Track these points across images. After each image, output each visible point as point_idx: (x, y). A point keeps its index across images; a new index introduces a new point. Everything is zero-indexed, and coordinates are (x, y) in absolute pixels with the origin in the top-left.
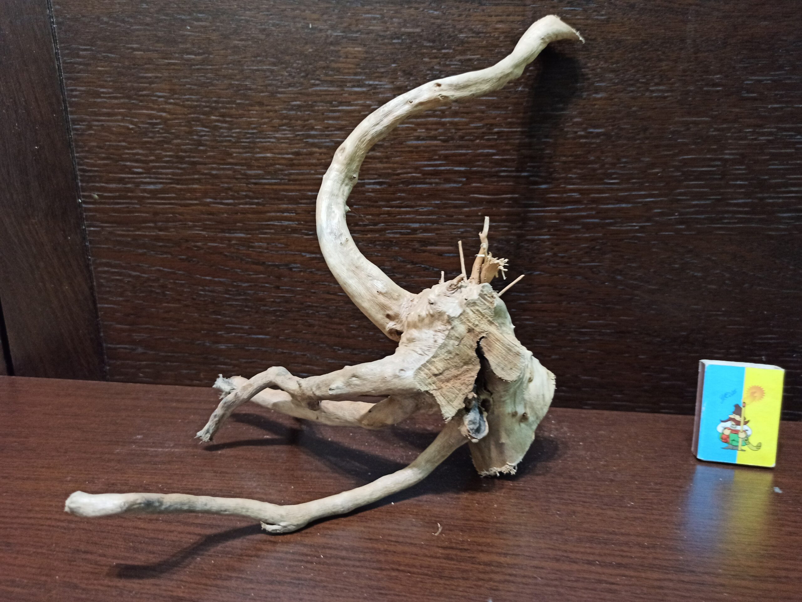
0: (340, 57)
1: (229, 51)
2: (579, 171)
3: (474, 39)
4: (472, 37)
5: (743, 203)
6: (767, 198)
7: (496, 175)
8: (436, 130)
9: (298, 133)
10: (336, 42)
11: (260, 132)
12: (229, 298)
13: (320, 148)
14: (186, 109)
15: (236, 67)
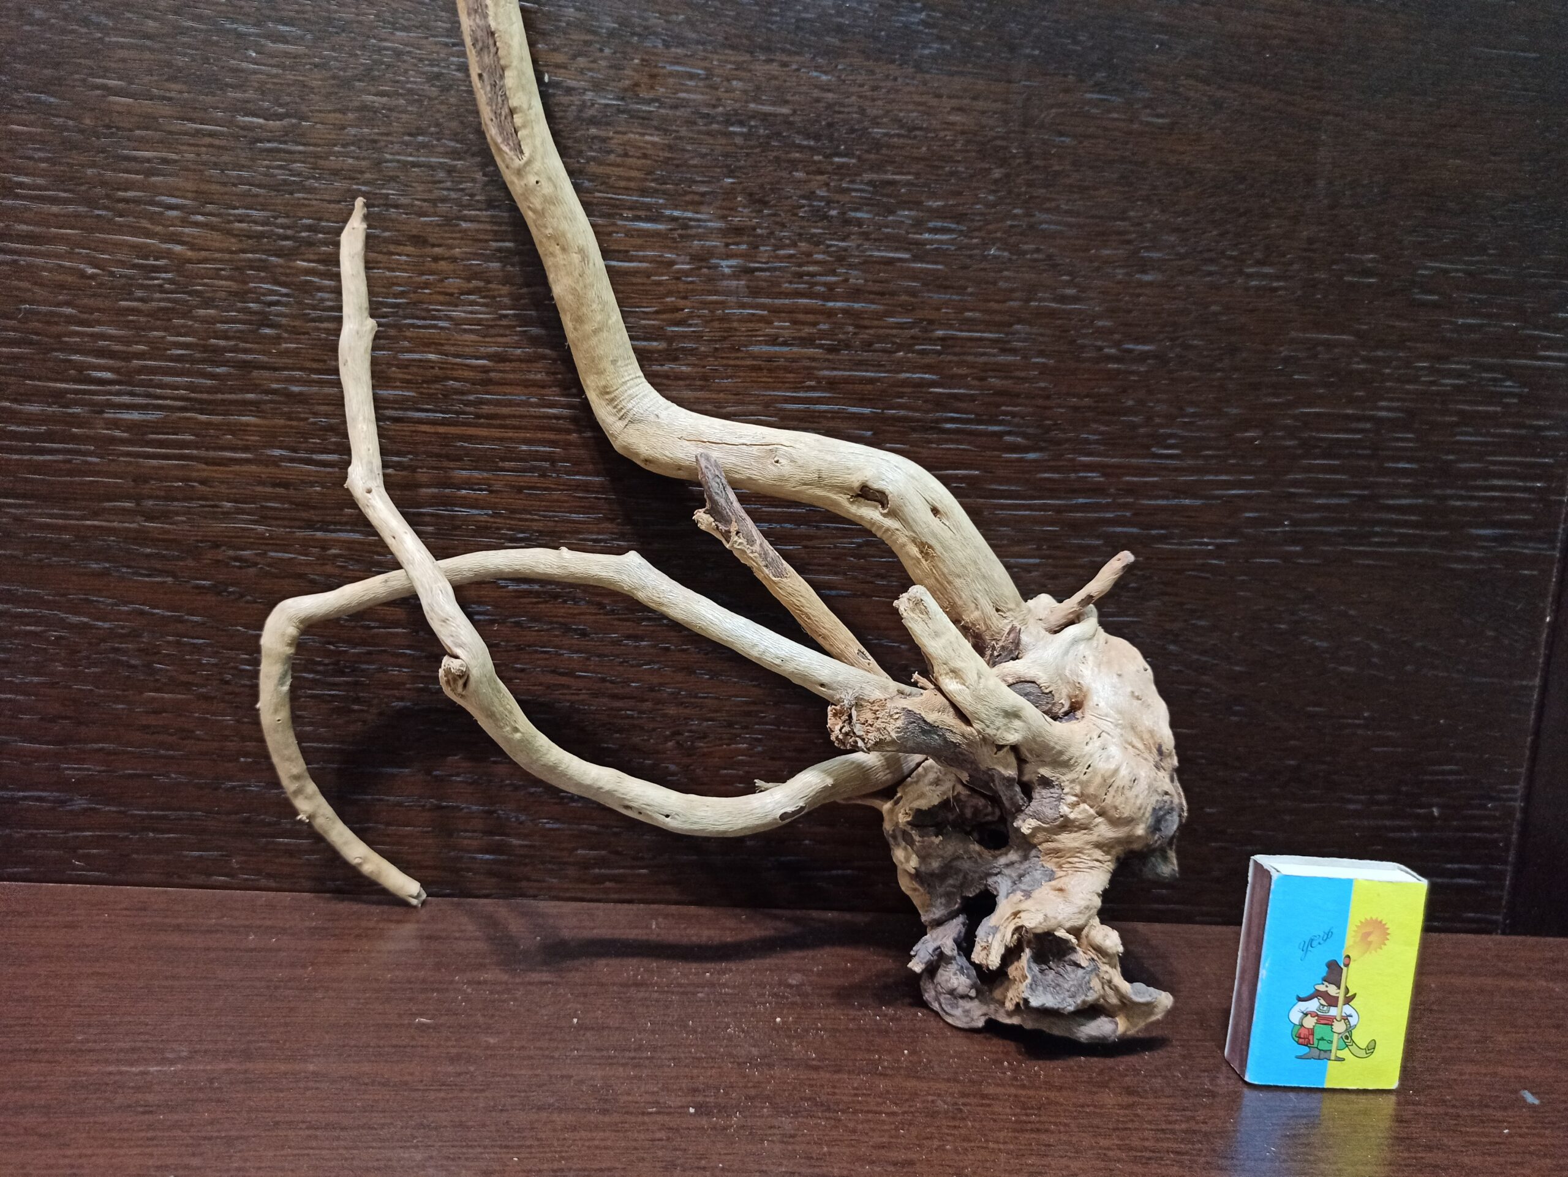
0: (610, 152)
1: (350, 116)
2: (1103, 428)
3: (902, 140)
4: (899, 136)
5: (1410, 506)
6: (1451, 497)
7: (934, 427)
8: (814, 324)
9: (504, 312)
10: (604, 120)
11: (415, 304)
12: (313, 680)
14: (233, 240)
15: (364, 154)
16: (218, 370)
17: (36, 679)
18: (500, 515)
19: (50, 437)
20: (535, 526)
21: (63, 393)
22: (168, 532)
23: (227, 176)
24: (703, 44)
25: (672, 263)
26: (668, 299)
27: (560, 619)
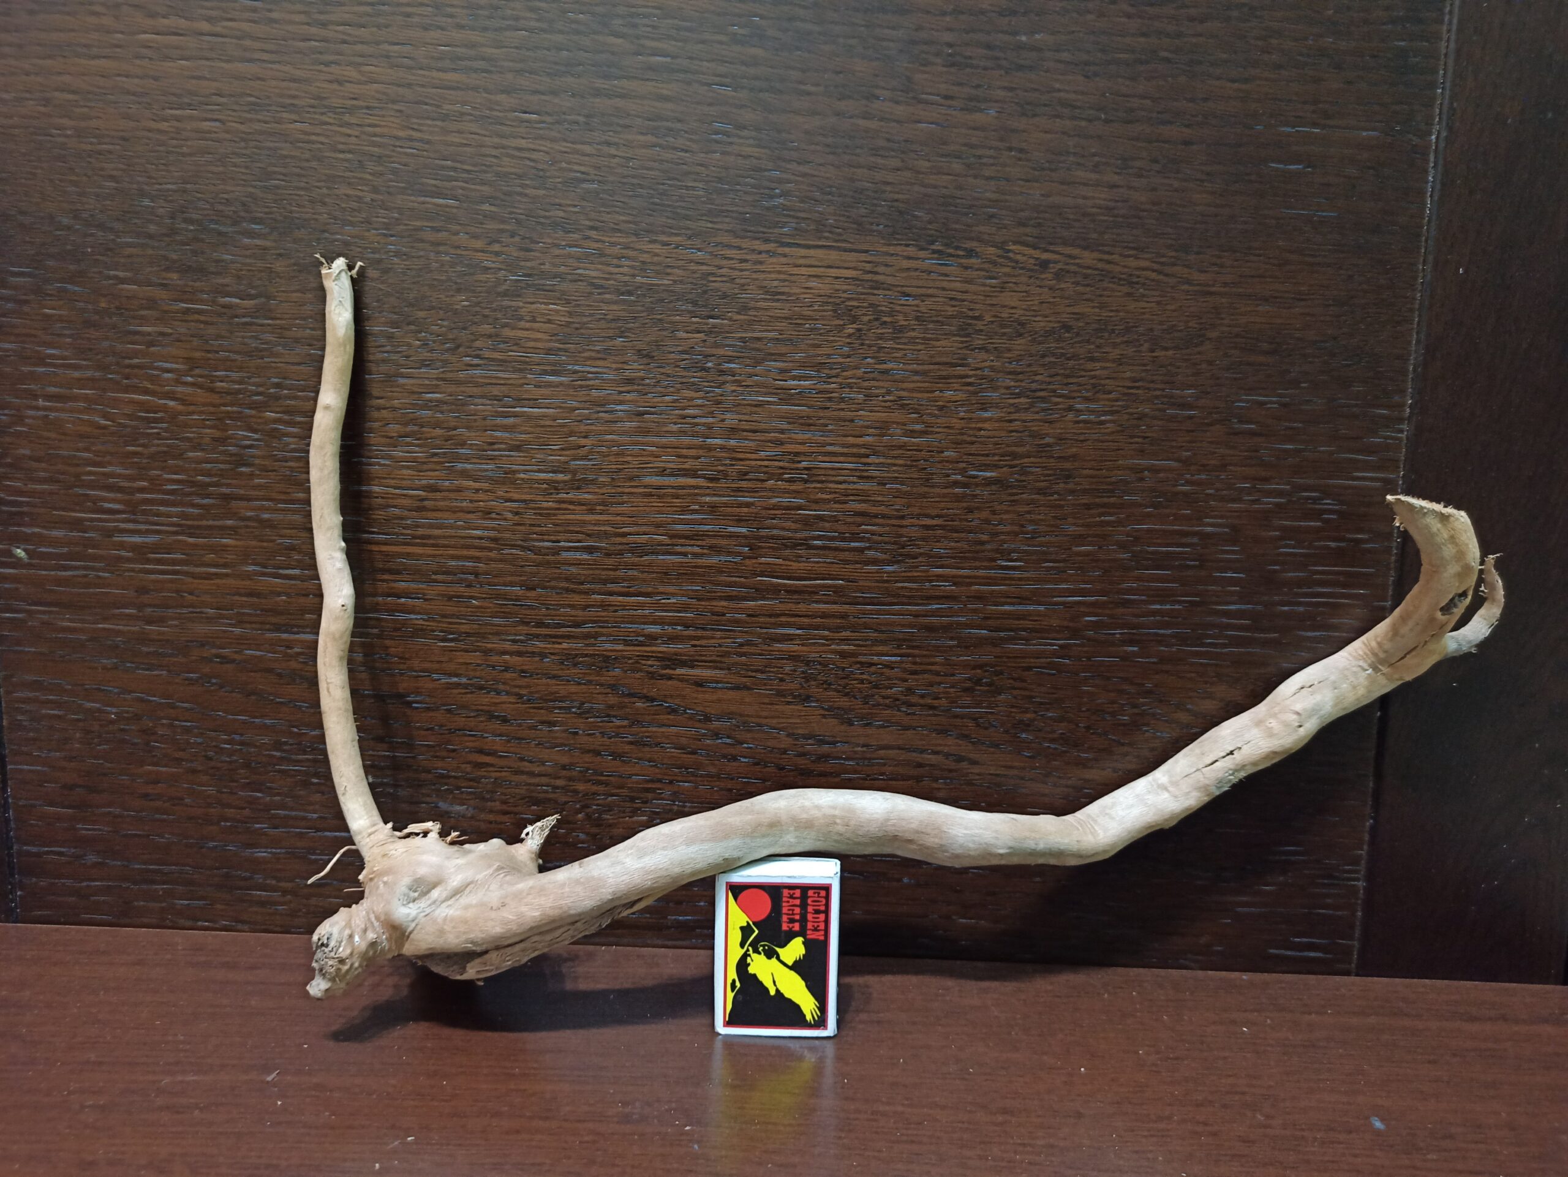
16: (206, 501)
18: (433, 620)
19: (71, 556)
20: (464, 628)
21: (80, 521)
22: (163, 633)
23: (212, 345)
27: (485, 708)
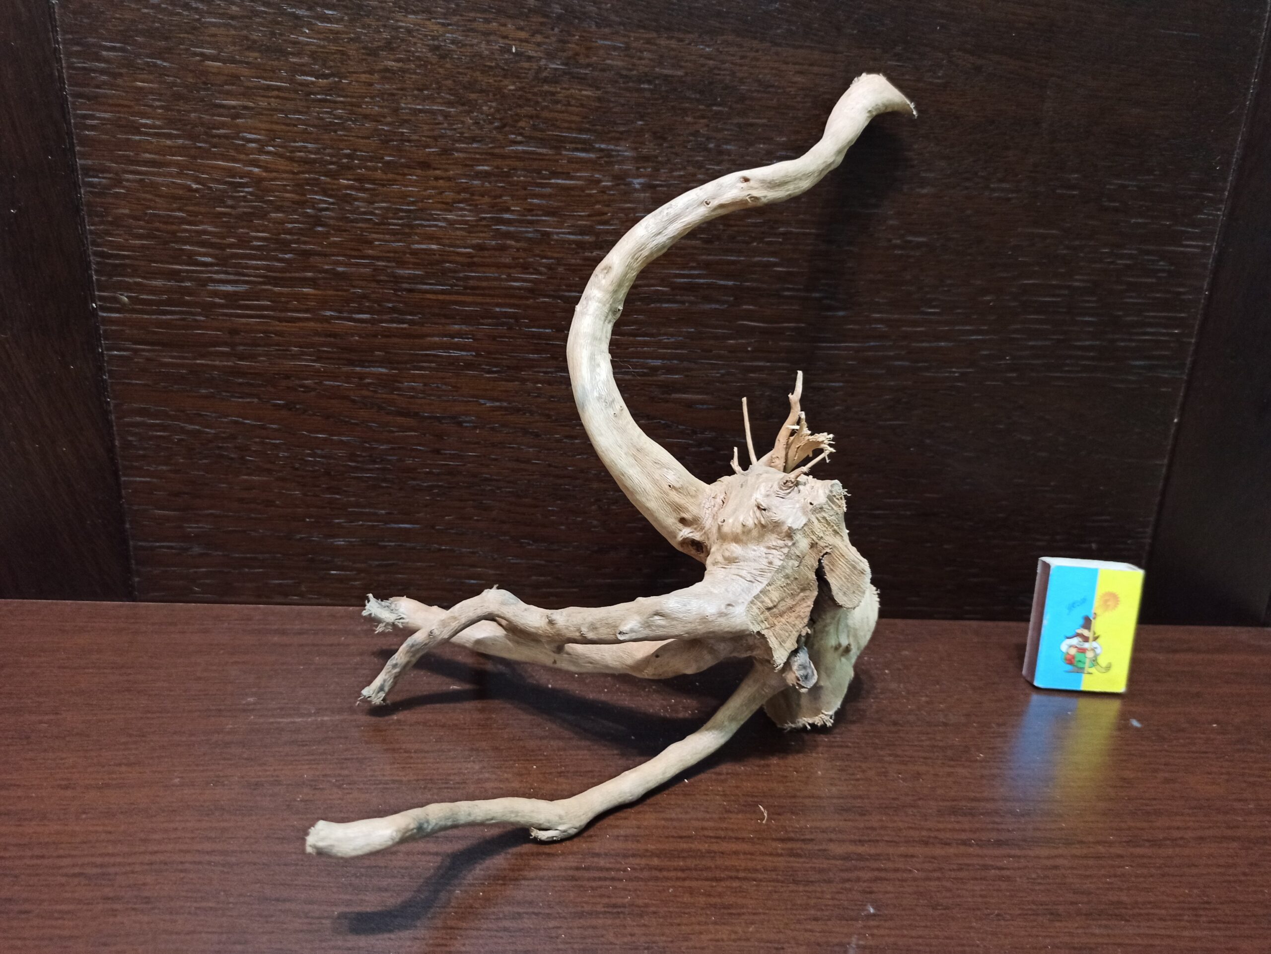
0: (558, 102)
1: (376, 76)
2: (889, 295)
3: (759, 95)
4: (758, 91)
5: (1090, 345)
6: (1118, 340)
9: (483, 215)
10: (554, 79)
11: (422, 210)
12: (355, 468)
13: (517, 241)
14: (295, 165)
15: (386, 103)
17: (164, 468)
24: (624, 24)
25: (599, 181)
26: (597, 207)
